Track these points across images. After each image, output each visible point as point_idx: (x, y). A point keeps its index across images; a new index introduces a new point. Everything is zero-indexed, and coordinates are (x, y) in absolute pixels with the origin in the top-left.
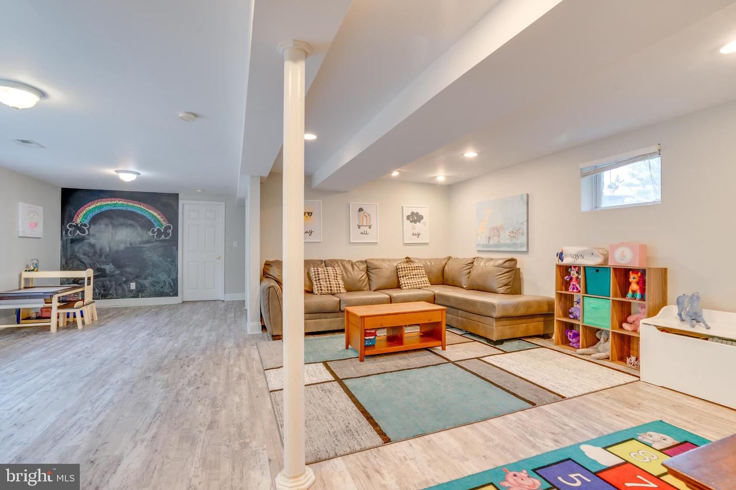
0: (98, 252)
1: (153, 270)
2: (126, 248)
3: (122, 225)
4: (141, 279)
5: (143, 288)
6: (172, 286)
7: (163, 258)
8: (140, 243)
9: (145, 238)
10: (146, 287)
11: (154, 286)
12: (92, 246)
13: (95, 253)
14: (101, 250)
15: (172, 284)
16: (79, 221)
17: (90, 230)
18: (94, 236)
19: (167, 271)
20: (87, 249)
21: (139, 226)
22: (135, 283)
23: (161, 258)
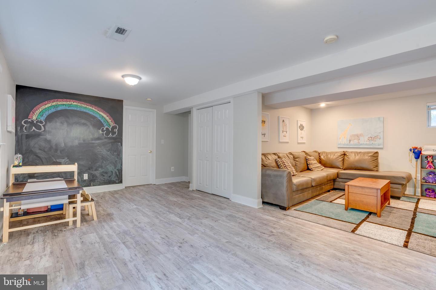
0: (54, 147)
1: (102, 162)
2: (80, 144)
3: (77, 123)
4: (92, 171)
5: (95, 178)
6: (117, 175)
7: (110, 152)
8: (92, 140)
9: (96, 136)
10: (96, 177)
11: (104, 176)
12: (49, 142)
13: (51, 148)
14: (56, 145)
15: (118, 174)
16: (34, 118)
17: (47, 127)
18: (49, 132)
19: (114, 163)
20: (43, 144)
21: (91, 125)
22: (87, 174)
23: (109, 153)
